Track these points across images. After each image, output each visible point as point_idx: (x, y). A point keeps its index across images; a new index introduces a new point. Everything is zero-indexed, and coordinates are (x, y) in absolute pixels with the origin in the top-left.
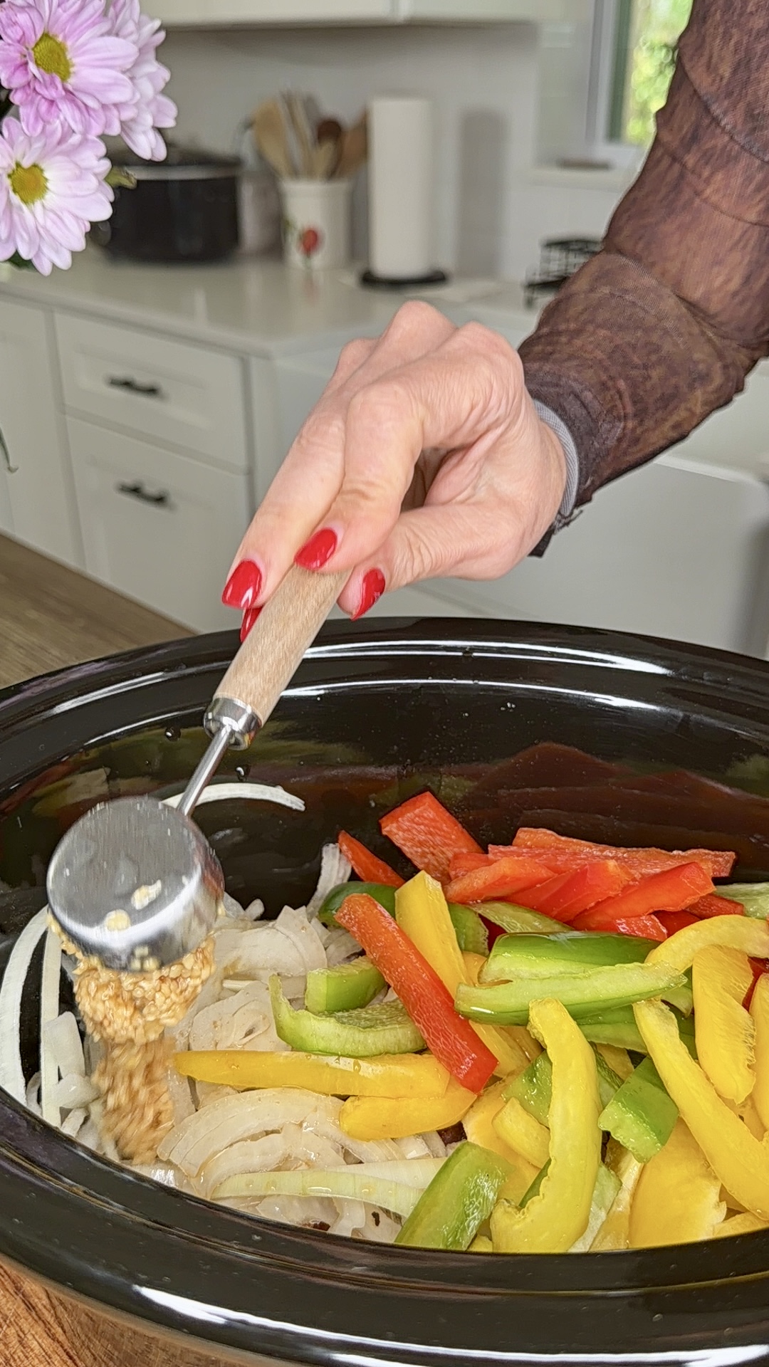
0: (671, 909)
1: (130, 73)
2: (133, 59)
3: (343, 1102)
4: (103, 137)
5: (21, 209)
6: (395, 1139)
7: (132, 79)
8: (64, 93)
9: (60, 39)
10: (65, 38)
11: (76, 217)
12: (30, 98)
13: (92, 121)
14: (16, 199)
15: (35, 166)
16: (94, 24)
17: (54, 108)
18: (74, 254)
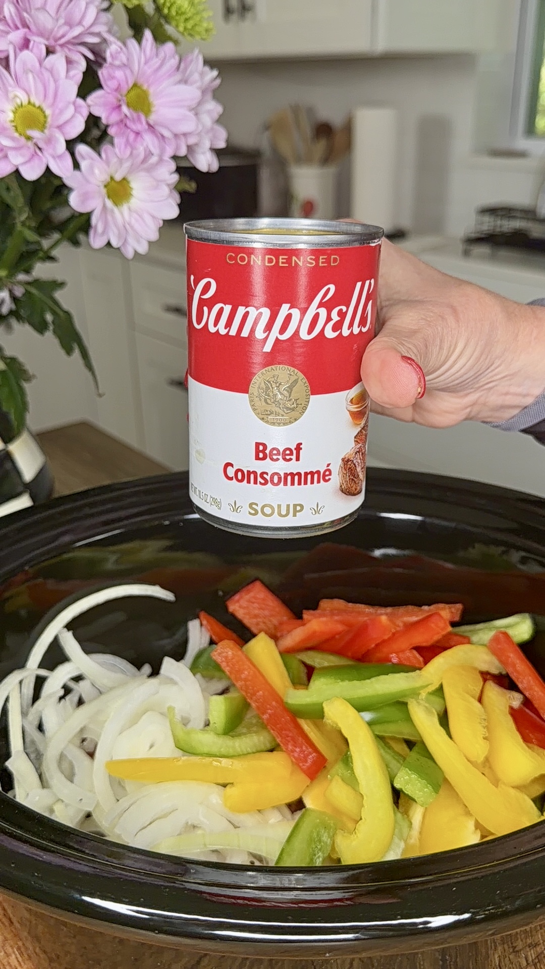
0: (424, 644)
1: (196, 110)
2: (197, 101)
3: (223, 788)
4: (175, 158)
5: (112, 211)
6: (260, 810)
7: (196, 114)
8: (147, 127)
9: (145, 87)
10: (149, 86)
11: (153, 217)
12: (122, 131)
13: (167, 146)
14: (109, 203)
15: (124, 179)
16: (170, 76)
17: (139, 138)
18: (151, 243)
